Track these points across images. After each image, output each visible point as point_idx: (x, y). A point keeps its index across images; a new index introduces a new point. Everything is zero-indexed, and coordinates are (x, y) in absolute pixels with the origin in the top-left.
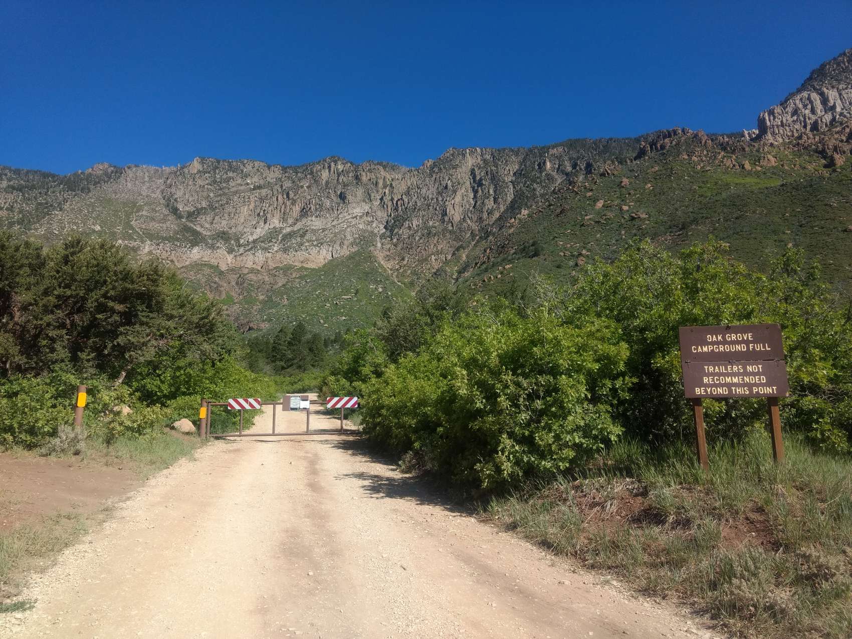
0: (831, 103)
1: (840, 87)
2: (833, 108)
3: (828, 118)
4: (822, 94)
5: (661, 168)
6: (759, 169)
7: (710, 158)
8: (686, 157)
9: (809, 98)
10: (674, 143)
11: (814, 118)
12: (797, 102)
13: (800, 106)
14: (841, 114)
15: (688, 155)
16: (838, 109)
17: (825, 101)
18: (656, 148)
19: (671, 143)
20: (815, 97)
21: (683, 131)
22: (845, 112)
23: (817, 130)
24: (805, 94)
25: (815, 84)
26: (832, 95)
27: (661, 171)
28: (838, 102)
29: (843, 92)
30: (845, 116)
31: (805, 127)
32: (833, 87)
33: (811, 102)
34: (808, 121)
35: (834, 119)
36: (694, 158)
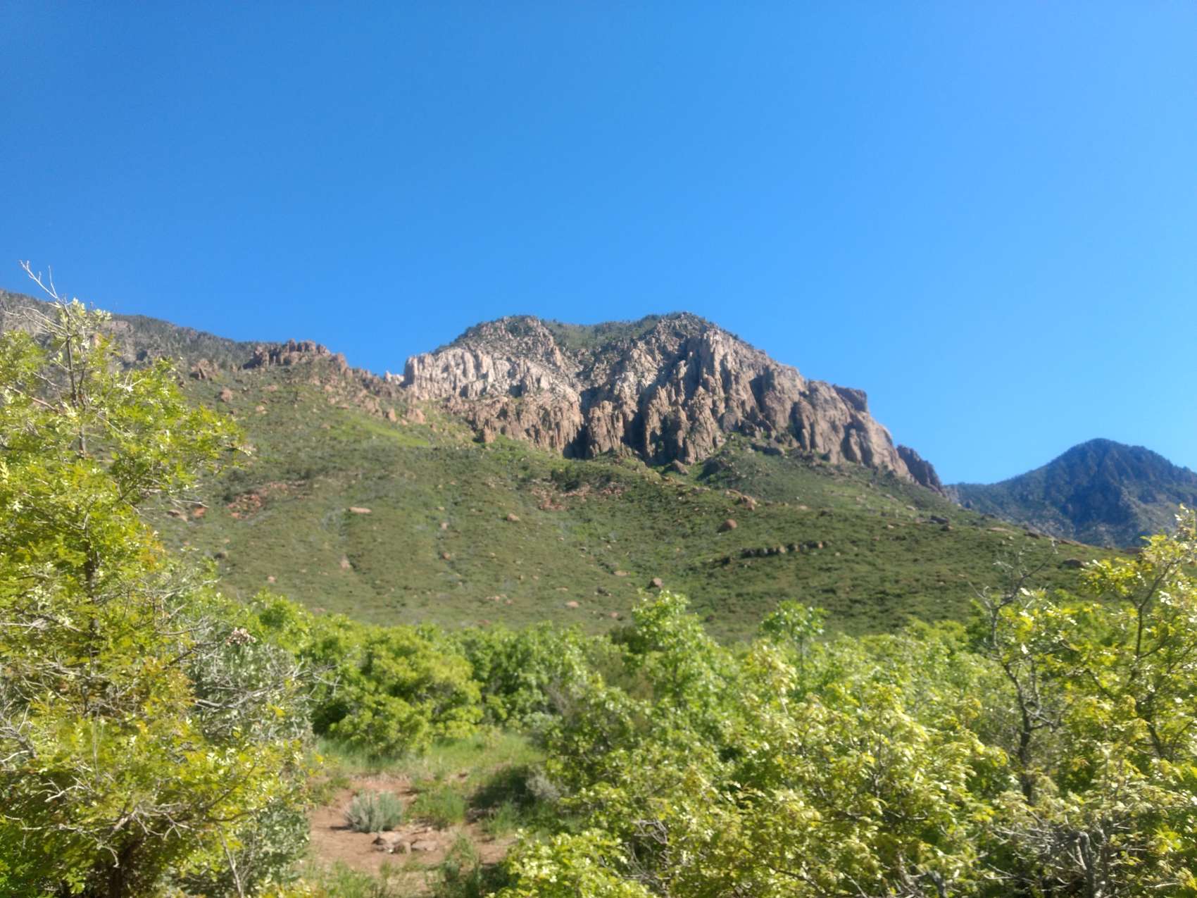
0: (484, 371)
1: (496, 355)
2: (485, 376)
3: (479, 386)
4: (476, 357)
5: (282, 389)
6: (405, 423)
7: (349, 392)
8: (318, 383)
9: (462, 358)
10: (304, 360)
11: (464, 382)
12: (450, 357)
13: (453, 363)
14: (493, 386)
15: (321, 382)
16: (491, 379)
17: (478, 366)
18: (278, 361)
19: (300, 359)
20: (469, 357)
21: (318, 348)
22: (497, 386)
23: (467, 397)
24: (459, 351)
25: (471, 343)
26: (486, 361)
27: (280, 392)
28: (491, 372)
29: (498, 362)
30: (496, 389)
31: (454, 389)
32: (488, 353)
33: (464, 363)
34: (459, 384)
35: (484, 389)
36: (328, 387)
